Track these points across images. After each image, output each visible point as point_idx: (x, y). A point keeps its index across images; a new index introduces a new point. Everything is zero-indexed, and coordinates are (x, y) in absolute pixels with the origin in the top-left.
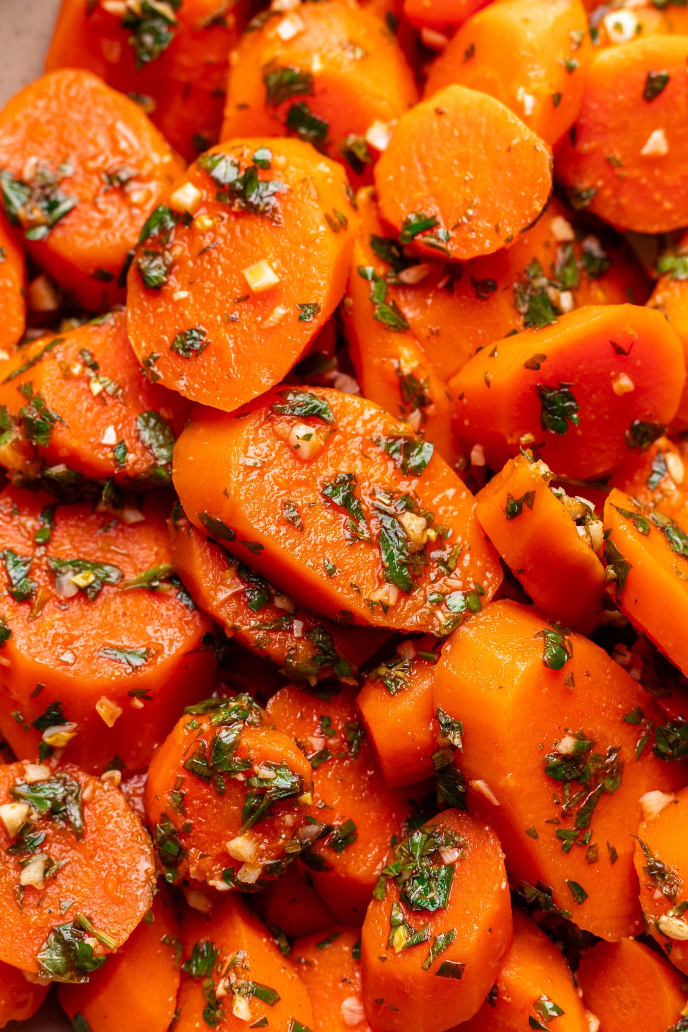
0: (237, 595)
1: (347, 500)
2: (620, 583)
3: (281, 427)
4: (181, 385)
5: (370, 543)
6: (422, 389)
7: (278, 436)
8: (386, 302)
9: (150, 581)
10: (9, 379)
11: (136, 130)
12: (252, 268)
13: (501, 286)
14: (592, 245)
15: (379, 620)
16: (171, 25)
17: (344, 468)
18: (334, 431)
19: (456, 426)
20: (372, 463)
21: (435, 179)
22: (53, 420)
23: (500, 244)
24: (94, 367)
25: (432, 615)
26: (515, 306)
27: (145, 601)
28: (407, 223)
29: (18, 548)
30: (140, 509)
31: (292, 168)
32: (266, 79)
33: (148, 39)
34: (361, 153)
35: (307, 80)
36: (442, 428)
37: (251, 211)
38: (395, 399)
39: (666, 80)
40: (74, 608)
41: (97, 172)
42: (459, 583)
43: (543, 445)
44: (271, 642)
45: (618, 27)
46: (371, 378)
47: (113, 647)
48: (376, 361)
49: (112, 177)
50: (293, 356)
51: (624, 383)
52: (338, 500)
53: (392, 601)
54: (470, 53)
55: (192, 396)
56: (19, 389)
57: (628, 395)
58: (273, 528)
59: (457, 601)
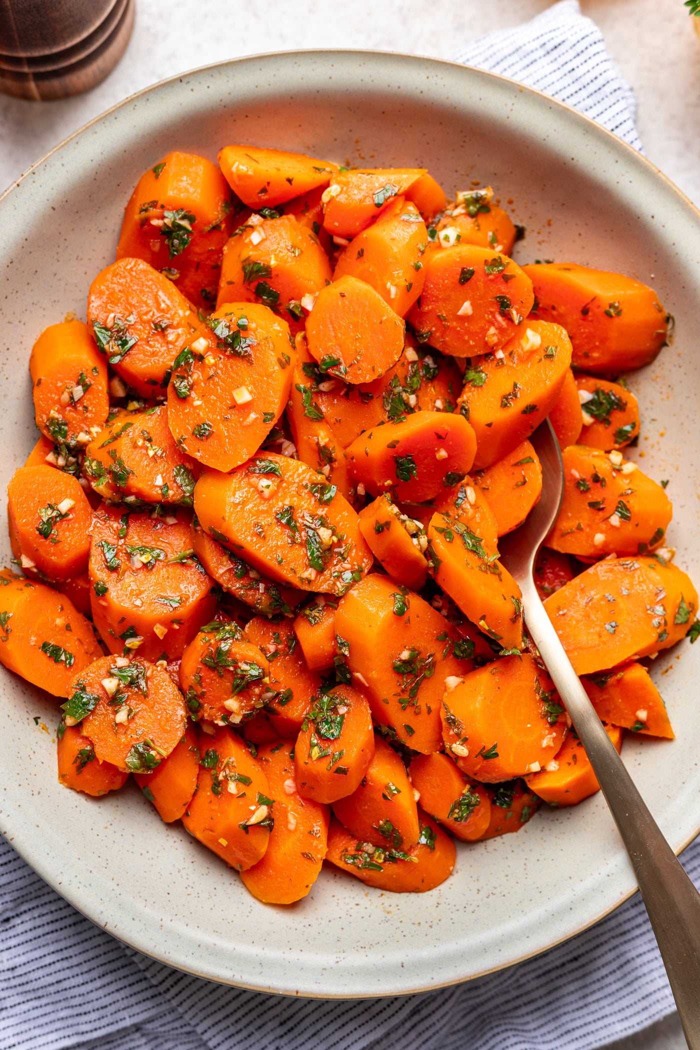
0: (229, 570)
1: (289, 522)
2: (436, 569)
3: (253, 480)
4: (198, 455)
5: (301, 545)
6: (331, 454)
7: (251, 485)
8: (311, 405)
9: (181, 559)
10: (103, 446)
11: (170, 296)
12: (238, 390)
13: (375, 397)
14: (429, 361)
15: (306, 588)
16: (189, 233)
17: (287, 502)
18: (282, 481)
19: (349, 472)
20: (303, 499)
21: (339, 335)
22: (128, 473)
23: (375, 377)
24: (150, 440)
25: (335, 584)
26: (383, 407)
27: (179, 570)
28: (324, 360)
29: (110, 540)
30: (175, 516)
31: (259, 330)
32: (244, 268)
33: (176, 242)
34: (297, 312)
35: (268, 270)
36: (341, 475)
37: (236, 355)
38: (315, 458)
39: (472, 273)
40: (141, 575)
41: (148, 322)
42: (349, 566)
43: (397, 485)
44: (247, 596)
45: (447, 238)
46: (303, 447)
47: (162, 597)
48: (305, 437)
49: (157, 325)
50: (261, 441)
51: (443, 454)
52: (284, 521)
53: (313, 578)
54: (361, 254)
55: (204, 462)
56: (109, 452)
57: (444, 460)
58: (249, 538)
59: (348, 576)
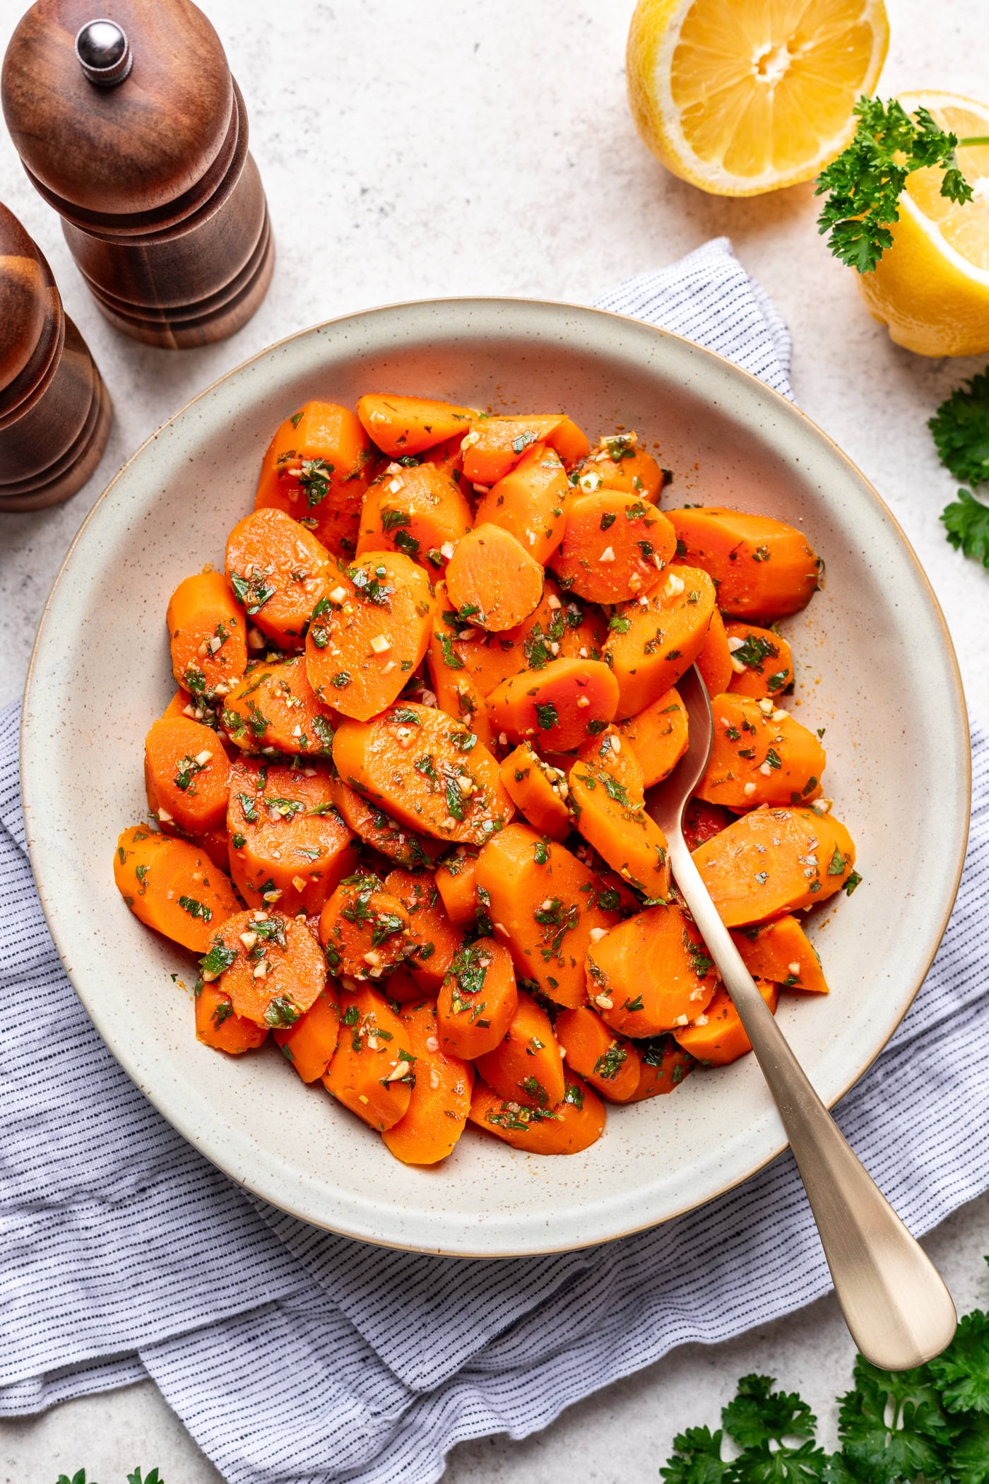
0: (368, 821)
1: (428, 770)
2: (577, 817)
3: (392, 729)
4: (336, 705)
5: (441, 794)
6: (471, 703)
7: (390, 734)
8: (451, 654)
9: (321, 811)
10: (241, 697)
11: (308, 546)
12: (376, 639)
13: (516, 644)
14: (573, 608)
15: (446, 837)
16: (327, 482)
17: (426, 751)
18: (421, 730)
19: (491, 722)
20: (442, 747)
21: (478, 583)
22: (266, 724)
23: (514, 624)
24: (288, 691)
25: (475, 833)
26: (524, 654)
27: (318, 822)
28: (463, 608)
29: (248, 792)
30: (314, 768)
31: (398, 579)
32: (382, 517)
33: (314, 491)
34: (437, 560)
35: (407, 519)
36: (483, 725)
37: (374, 603)
38: (456, 708)
39: (613, 519)
40: (280, 827)
41: (286, 572)
42: (490, 815)
43: (539, 734)
44: (387, 847)
45: (588, 484)
46: (443, 696)
47: (301, 849)
48: (445, 687)
49: (295, 576)
50: (399, 690)
51: (584, 701)
52: (423, 770)
53: (452, 827)
54: (501, 501)
55: (342, 711)
56: (247, 704)
57: (586, 708)
58: (387, 788)
59: (488, 826)
